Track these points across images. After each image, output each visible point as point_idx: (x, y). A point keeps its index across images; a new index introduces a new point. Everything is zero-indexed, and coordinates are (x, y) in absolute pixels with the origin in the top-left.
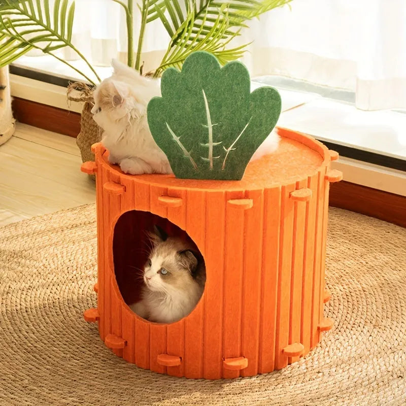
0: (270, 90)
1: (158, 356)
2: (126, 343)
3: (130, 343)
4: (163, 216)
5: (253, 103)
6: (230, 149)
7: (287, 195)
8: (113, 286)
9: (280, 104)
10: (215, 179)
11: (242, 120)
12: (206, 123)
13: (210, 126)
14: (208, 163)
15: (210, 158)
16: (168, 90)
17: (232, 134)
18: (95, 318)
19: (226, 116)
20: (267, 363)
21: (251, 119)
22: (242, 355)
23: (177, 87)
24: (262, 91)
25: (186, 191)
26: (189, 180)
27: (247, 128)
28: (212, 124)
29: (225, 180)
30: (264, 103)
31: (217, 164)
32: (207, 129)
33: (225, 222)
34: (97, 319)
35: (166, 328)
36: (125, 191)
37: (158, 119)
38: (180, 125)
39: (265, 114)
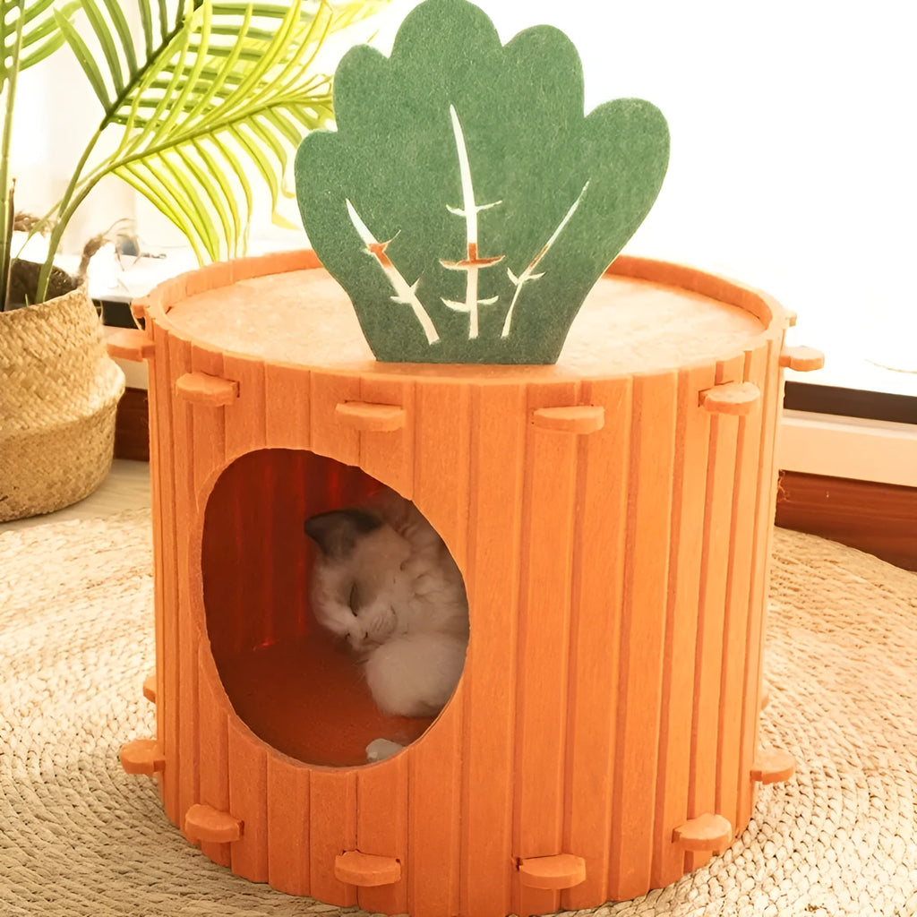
0: (640, 106)
1: (338, 858)
2: (242, 825)
3: (253, 827)
4: (350, 461)
5: (590, 145)
6: (526, 276)
7: (692, 396)
8: (203, 674)
9: (667, 145)
10: (486, 362)
11: (560, 193)
12: (458, 202)
13: (470, 211)
14: (464, 317)
15: (470, 305)
16: (353, 108)
17: (531, 234)
18: (152, 764)
19: (518, 182)
20: (632, 870)
21: (585, 189)
22: (565, 850)
23: (380, 99)
24: (616, 108)
25: (415, 385)
26: (414, 365)
27: (574, 216)
28: (478, 204)
29: (513, 363)
30: (623, 145)
31: (490, 319)
32: (463, 220)
33: (525, 472)
34: (159, 766)
35: (357, 778)
36: (238, 396)
37: (328, 194)
38: (386, 210)
39: (625, 173)
